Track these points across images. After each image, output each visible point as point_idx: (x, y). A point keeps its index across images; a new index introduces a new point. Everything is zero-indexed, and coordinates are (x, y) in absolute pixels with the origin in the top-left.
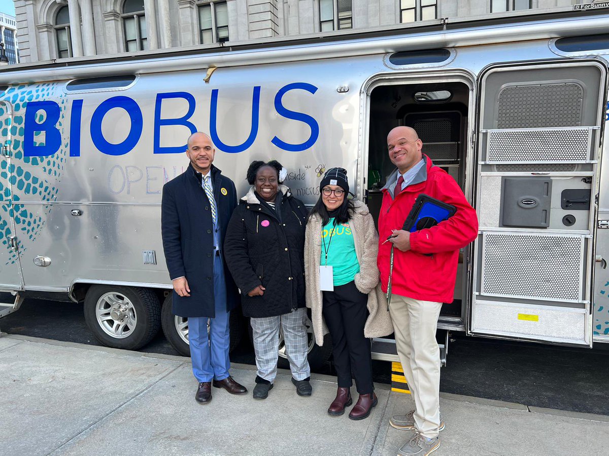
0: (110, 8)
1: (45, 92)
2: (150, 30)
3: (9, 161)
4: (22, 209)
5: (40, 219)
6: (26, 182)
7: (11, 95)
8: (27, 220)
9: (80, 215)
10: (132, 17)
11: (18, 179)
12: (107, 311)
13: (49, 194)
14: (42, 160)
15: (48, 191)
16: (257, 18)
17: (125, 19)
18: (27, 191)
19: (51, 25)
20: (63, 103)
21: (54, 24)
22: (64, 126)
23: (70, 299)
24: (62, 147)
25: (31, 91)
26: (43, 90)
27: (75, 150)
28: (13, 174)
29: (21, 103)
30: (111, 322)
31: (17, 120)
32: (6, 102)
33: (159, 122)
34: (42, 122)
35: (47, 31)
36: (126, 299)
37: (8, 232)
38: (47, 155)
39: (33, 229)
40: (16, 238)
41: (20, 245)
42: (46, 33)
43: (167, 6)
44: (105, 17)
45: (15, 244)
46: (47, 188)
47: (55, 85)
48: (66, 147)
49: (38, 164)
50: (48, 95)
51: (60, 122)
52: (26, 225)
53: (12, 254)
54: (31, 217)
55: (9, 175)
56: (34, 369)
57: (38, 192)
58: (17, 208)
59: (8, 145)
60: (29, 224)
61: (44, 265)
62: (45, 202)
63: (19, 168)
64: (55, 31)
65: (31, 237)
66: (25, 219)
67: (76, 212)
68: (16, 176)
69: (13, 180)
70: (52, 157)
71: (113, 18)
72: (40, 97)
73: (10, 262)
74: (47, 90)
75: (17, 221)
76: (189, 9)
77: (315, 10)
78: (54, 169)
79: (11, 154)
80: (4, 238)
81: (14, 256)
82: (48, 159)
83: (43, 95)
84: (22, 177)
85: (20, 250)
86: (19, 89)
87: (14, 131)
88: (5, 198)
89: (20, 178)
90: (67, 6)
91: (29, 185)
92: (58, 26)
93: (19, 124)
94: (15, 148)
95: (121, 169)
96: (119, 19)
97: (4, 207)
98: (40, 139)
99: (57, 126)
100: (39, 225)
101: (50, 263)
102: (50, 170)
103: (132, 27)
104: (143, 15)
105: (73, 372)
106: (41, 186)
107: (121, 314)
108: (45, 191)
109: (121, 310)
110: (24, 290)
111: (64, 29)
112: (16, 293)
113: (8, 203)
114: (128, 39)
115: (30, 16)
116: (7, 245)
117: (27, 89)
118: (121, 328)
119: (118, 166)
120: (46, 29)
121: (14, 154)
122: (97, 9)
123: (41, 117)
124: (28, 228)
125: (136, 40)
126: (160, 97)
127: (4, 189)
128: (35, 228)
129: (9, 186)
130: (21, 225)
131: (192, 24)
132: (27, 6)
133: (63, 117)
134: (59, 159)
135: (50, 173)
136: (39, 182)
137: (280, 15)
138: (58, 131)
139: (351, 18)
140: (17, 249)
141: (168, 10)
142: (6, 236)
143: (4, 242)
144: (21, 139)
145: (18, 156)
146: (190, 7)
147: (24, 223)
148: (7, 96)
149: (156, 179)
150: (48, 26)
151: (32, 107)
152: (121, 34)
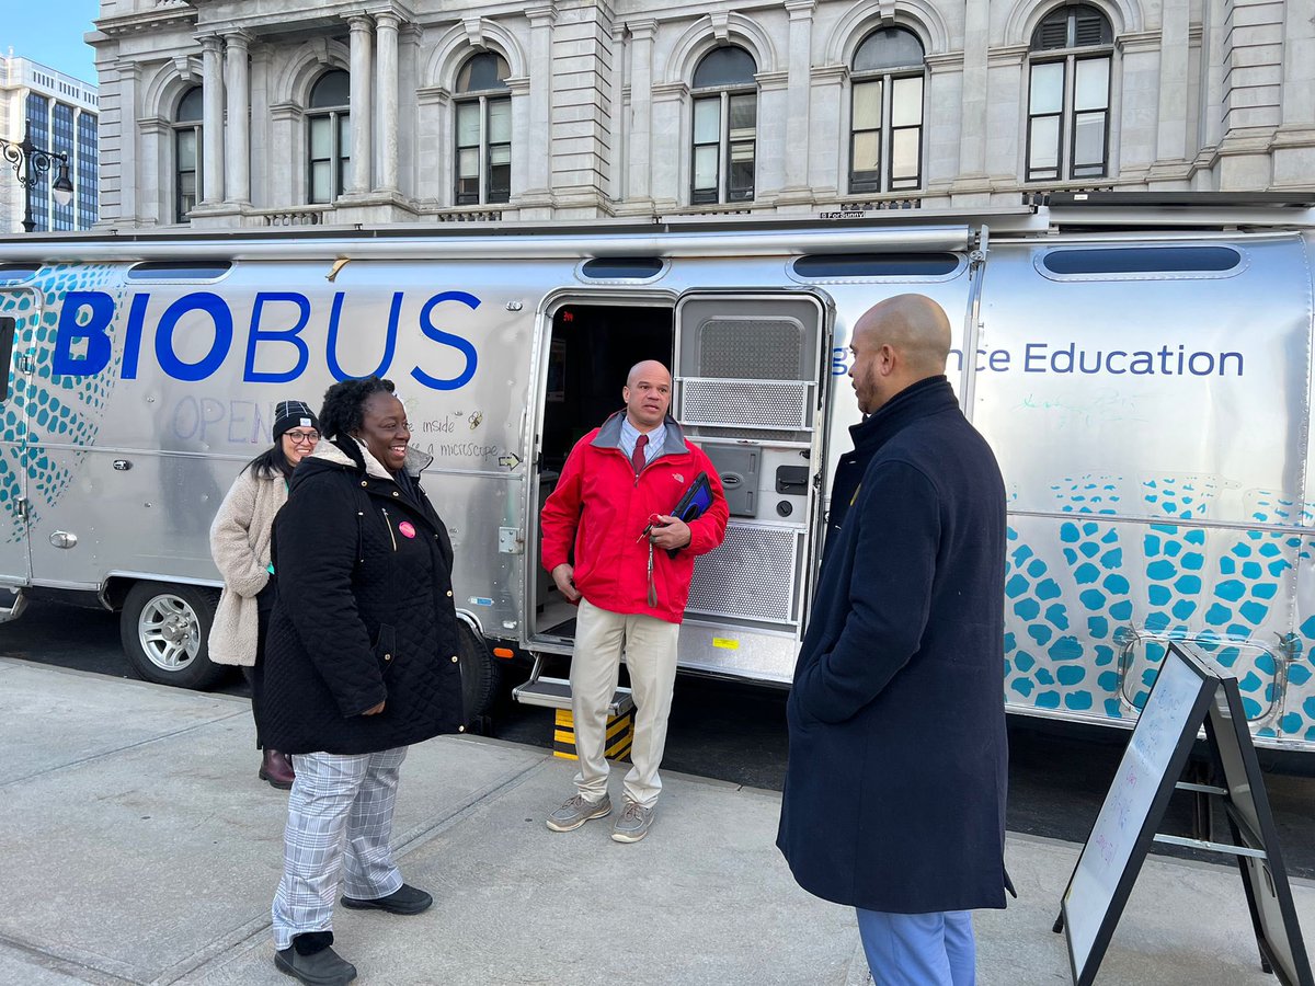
0: (284, 96)
1: (96, 278)
2: (358, 144)
3: (29, 380)
4: (40, 456)
5: (66, 472)
6: (51, 414)
7: (44, 279)
8: (47, 472)
9: (127, 469)
10: (326, 116)
11: (40, 408)
12: (156, 626)
13: (83, 434)
14: (78, 382)
15: (83, 430)
16: (567, 130)
17: (312, 118)
18: (52, 428)
19: (167, 122)
20: (119, 296)
21: (174, 120)
22: (117, 331)
23: (100, 603)
24: (111, 363)
25: (75, 276)
26: (93, 274)
27: (129, 370)
28: (33, 400)
29: (57, 293)
30: (161, 645)
31: (49, 318)
32: (35, 290)
33: (256, 335)
34: (84, 324)
35: (158, 132)
36: (188, 608)
37: (16, 490)
38: (87, 374)
39: (54, 487)
40: (26, 501)
41: (32, 512)
42: (156, 135)
43: (394, 101)
44: (274, 112)
45: (25, 510)
46: (82, 424)
47: (112, 269)
48: (117, 363)
49: (72, 387)
50: (99, 283)
51: (112, 326)
52: (43, 481)
53: (19, 526)
54: (53, 468)
55: (27, 401)
56: (29, 698)
57: (68, 430)
58: (33, 452)
59: (30, 356)
60: (49, 479)
61: (66, 545)
62: (77, 446)
63: (43, 391)
64: (173, 132)
65: (49, 500)
66: (42, 470)
67: (122, 463)
68: (37, 403)
69: (31, 410)
70: (94, 378)
71: (289, 115)
72: (87, 285)
73: (14, 538)
74: (100, 275)
75: (32, 473)
76: (437, 106)
77: (684, 122)
78: (95, 396)
79: (33, 370)
80: (9, 501)
81: (21, 529)
82: (87, 381)
83: (92, 282)
84: (47, 406)
85: (31, 519)
86: (57, 269)
87: (41, 336)
88: (16, 437)
89: (44, 407)
90: (202, 87)
91: (55, 418)
92: (180, 124)
93: (51, 324)
94: (40, 361)
95: (194, 401)
96: (301, 118)
97: (13, 451)
98: (79, 349)
99: (107, 331)
100: (63, 482)
101: (75, 543)
102: (89, 398)
103: (325, 135)
104: (347, 114)
105: (85, 705)
106: (73, 421)
107: (178, 631)
108: (79, 430)
109: (179, 625)
110: (30, 585)
111: (191, 129)
112: (17, 589)
113: (20, 444)
114: (315, 157)
115: (128, 103)
116: (11, 511)
117: (69, 271)
118: (175, 654)
119: (190, 397)
120: (156, 129)
121: (37, 370)
122: (260, 98)
123: (85, 315)
124: (46, 485)
125: (329, 160)
126: (262, 297)
127: (17, 422)
128: (58, 486)
129: (26, 419)
130: (36, 481)
131: (442, 135)
132: (122, 82)
133: (117, 318)
134: (105, 381)
135: (88, 403)
136: (71, 415)
137: (615, 128)
138: (107, 339)
139: (754, 140)
140: (26, 518)
141: (395, 107)
142: (12, 496)
143: (8, 507)
144: (52, 347)
145: (44, 373)
146: (440, 103)
147: (41, 478)
148: (37, 279)
149: (243, 420)
150: (160, 123)
151: (73, 299)
152: (301, 147)
